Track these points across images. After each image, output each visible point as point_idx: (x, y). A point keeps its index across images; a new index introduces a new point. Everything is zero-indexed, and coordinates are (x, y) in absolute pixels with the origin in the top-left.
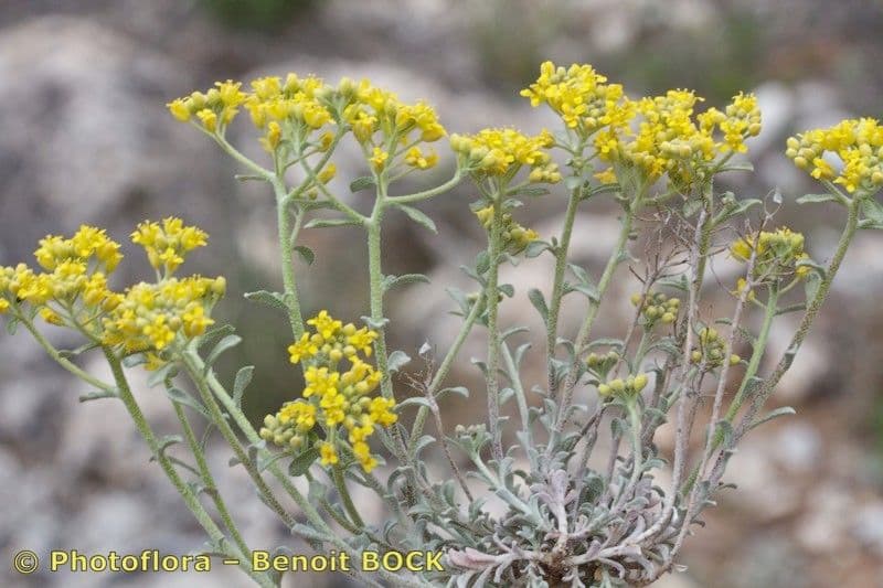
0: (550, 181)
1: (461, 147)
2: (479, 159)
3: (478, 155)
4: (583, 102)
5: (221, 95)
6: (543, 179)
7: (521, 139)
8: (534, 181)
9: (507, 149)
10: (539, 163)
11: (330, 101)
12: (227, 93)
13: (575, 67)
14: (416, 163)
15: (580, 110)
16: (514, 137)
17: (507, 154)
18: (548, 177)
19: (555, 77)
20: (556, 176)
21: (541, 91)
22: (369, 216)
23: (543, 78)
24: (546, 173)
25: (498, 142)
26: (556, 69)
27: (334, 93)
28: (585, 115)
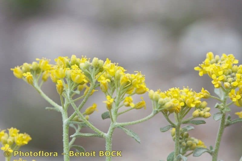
0: (204, 116)
1: (154, 97)
2: (162, 105)
3: (162, 102)
4: (224, 74)
5: (38, 65)
6: (200, 116)
7: (190, 93)
8: (195, 117)
9: (181, 99)
10: (198, 107)
11: (88, 70)
12: (42, 64)
13: (224, 55)
14: (128, 105)
15: (221, 78)
16: (187, 92)
17: (181, 101)
18: (203, 114)
19: (213, 60)
20: (207, 114)
21: (204, 68)
22: (107, 133)
23: (207, 61)
24: (202, 112)
25: (176, 95)
26: (215, 56)
27: (90, 66)
28: (223, 81)
